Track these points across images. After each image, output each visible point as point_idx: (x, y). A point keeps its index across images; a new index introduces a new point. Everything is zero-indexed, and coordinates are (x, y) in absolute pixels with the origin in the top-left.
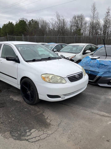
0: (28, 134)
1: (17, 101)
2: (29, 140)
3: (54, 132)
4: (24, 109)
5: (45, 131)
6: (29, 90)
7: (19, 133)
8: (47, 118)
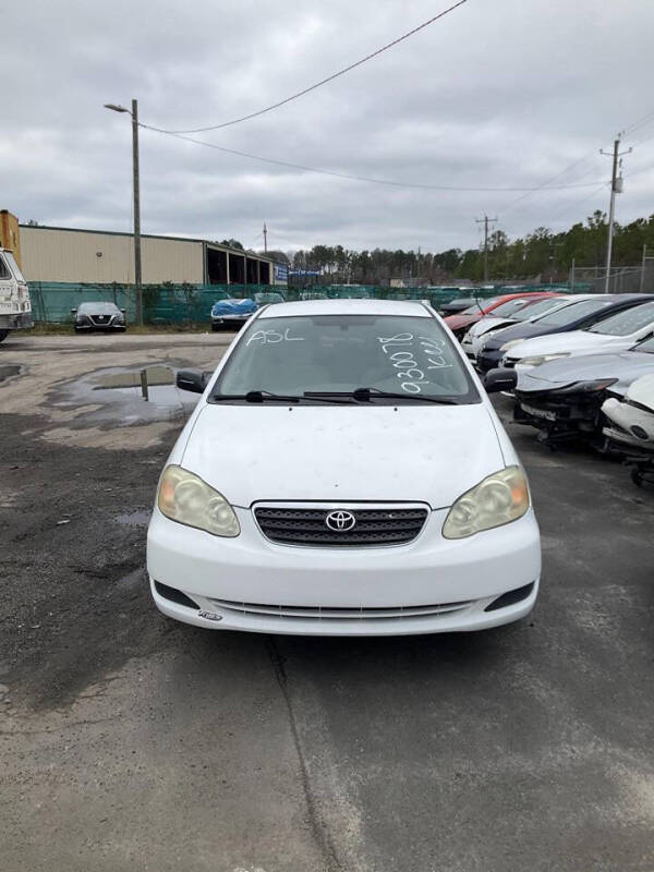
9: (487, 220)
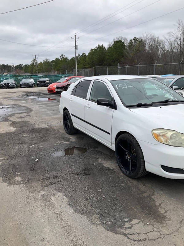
0: (127, 225)
1: (109, 169)
2: (129, 236)
3: (172, 233)
4: (119, 182)
5: (155, 226)
6: (130, 154)
7: (113, 220)
8: (160, 205)
9: (35, 56)
